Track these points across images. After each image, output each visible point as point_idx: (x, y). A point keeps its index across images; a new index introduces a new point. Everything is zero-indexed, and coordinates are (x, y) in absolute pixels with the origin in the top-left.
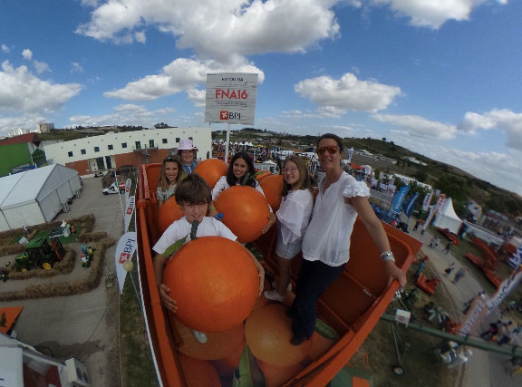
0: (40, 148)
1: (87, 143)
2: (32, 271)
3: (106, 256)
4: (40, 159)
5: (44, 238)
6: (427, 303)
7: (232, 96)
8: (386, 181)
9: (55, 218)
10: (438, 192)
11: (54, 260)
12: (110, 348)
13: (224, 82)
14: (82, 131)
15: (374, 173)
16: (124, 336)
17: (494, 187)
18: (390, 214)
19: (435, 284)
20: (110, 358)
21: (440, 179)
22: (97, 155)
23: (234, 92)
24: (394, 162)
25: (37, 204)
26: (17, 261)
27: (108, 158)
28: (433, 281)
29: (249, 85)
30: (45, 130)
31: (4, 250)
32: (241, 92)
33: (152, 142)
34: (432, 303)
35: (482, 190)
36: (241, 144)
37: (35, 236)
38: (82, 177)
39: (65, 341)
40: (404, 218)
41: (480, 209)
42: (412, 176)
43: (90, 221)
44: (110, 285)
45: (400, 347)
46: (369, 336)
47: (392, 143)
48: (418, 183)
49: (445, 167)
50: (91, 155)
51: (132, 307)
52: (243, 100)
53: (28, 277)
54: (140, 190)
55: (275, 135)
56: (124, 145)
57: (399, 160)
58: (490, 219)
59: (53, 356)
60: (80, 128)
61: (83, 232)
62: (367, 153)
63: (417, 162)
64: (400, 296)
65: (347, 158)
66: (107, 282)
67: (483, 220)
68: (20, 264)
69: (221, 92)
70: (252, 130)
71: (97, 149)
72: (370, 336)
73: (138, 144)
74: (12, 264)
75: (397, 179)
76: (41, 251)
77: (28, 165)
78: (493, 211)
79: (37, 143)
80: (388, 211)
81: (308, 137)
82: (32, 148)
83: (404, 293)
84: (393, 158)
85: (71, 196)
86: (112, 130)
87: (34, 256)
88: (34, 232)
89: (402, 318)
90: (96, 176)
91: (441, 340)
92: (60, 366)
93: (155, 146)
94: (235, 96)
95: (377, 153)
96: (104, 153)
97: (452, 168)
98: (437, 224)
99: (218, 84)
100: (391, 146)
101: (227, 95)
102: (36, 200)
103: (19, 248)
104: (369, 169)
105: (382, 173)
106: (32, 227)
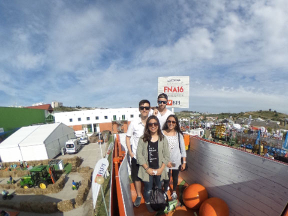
1: (82, 114)
2: (33, 188)
4: (51, 121)
7: (174, 91)
9: (55, 158)
11: (48, 182)
13: (168, 83)
15: (267, 131)
18: (282, 151)
22: (88, 122)
23: (175, 88)
24: (279, 123)
25: (44, 145)
27: (95, 125)
32: (180, 88)
33: (124, 117)
36: (180, 120)
43: (79, 161)
47: (275, 111)
50: (85, 122)
52: (180, 93)
53: (28, 192)
55: (201, 114)
56: (106, 117)
57: (281, 121)
65: (247, 124)
69: (167, 88)
70: (187, 111)
71: (88, 119)
73: (115, 117)
75: (282, 132)
76: (41, 175)
77: (43, 123)
79: (51, 111)
81: (223, 115)
84: (277, 120)
86: (99, 108)
87: (35, 178)
88: (39, 164)
93: (126, 119)
94: (176, 91)
95: (267, 119)
96: (93, 121)
99: (166, 84)
100: (275, 113)
101: (171, 90)
102: (44, 142)
103: (25, 173)
104: (263, 129)
105: (273, 130)
106: (39, 161)
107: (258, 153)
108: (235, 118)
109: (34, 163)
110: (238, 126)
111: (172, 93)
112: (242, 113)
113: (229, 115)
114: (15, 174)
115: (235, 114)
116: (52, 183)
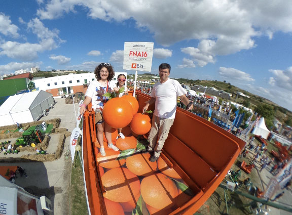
0: (32, 81)
1: (58, 79)
2: (25, 147)
3: (66, 141)
4: (32, 87)
5: (32, 130)
6: (246, 179)
7: (138, 55)
8: (226, 106)
9: (39, 119)
10: (257, 113)
11: (37, 142)
12: (65, 192)
13: (134, 48)
15: (218, 102)
16: (73, 186)
17: (289, 112)
18: (227, 126)
19: (251, 168)
20: (64, 197)
21: (258, 106)
22: (63, 86)
23: (139, 53)
24: (231, 95)
25: (29, 111)
26: (18, 141)
27: (69, 88)
28: (250, 166)
29: (148, 49)
30: (35, 71)
32: (144, 53)
34: (249, 179)
35: (282, 113)
36: (143, 82)
37: (27, 128)
38: (55, 97)
39: (40, 186)
41: (281, 125)
42: (241, 104)
43: (58, 122)
44: (67, 158)
45: (228, 204)
47: (229, 84)
48: (245, 108)
49: (260, 99)
50: (60, 86)
51: (78, 171)
52: (145, 57)
53: (23, 150)
56: (78, 81)
57: (233, 93)
58: (287, 131)
59: (33, 194)
60: (54, 71)
62: (215, 89)
63: (244, 95)
64: (230, 174)
65: (203, 92)
66: (65, 156)
67: (283, 131)
69: (132, 53)
70: (150, 74)
71: (63, 83)
73: (86, 81)
75: (232, 105)
76: (30, 137)
77: (25, 90)
78: (289, 127)
79: (31, 79)
80: (225, 124)
82: (28, 82)
83: (233, 171)
84: (230, 92)
85: (48, 108)
86: (72, 73)
87: (26, 139)
88: (27, 126)
89: (230, 186)
90: (62, 98)
91: (252, 201)
92: (37, 200)
94: (140, 55)
95: (220, 89)
96: (67, 85)
97: (265, 99)
99: (132, 49)
100: (228, 85)
101: (136, 55)
102: (29, 109)
103: (19, 135)
104: (215, 99)
105: (223, 101)
106: (26, 124)
107: (208, 119)
108: (192, 85)
110: (193, 93)
112: (198, 80)
113: (187, 81)
114: (11, 135)
115: (193, 81)
116: (40, 143)
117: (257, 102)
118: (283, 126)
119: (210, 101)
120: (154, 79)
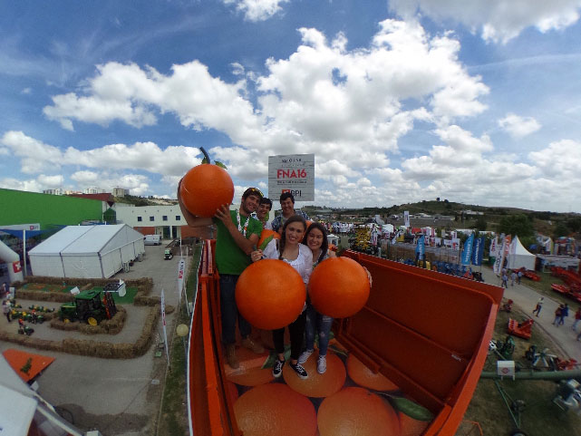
0: (113, 208)
1: (156, 211)
2: (76, 324)
4: (110, 218)
5: (97, 291)
6: (527, 349)
7: (292, 176)
8: (449, 238)
9: (113, 276)
10: (503, 234)
11: (99, 319)
13: (284, 164)
14: (153, 201)
15: (435, 234)
16: (166, 415)
17: (555, 214)
18: (460, 268)
19: (530, 326)
22: (165, 223)
23: (294, 172)
24: (453, 219)
25: (98, 258)
26: (63, 309)
27: (174, 228)
28: (526, 324)
29: (307, 164)
30: (120, 194)
31: (52, 296)
32: (301, 172)
34: (533, 347)
35: (544, 221)
37: (89, 288)
40: (476, 269)
41: (550, 239)
42: (472, 228)
43: (149, 284)
44: (159, 354)
45: (512, 408)
46: (471, 403)
47: (446, 201)
48: (480, 231)
49: (502, 211)
50: (159, 222)
53: (69, 329)
54: (204, 263)
55: (334, 211)
57: (456, 216)
58: (563, 245)
59: (73, 423)
60: (152, 198)
61: (139, 294)
62: (425, 215)
63: (474, 213)
64: (495, 347)
66: (155, 351)
67: (557, 249)
68: (64, 313)
69: (282, 173)
70: (312, 207)
71: (165, 218)
72: (473, 404)
74: (56, 311)
75: (458, 233)
76: (91, 306)
77: (98, 222)
78: (564, 238)
79: (111, 204)
80: (457, 266)
81: (366, 209)
82: (105, 207)
84: (451, 214)
85: (133, 259)
87: (81, 308)
88: (88, 285)
89: (506, 370)
94: (295, 176)
95: (434, 213)
96: (171, 222)
97: (508, 209)
98: (511, 266)
99: (279, 165)
100: (446, 204)
101: (288, 175)
102: (98, 254)
103: (68, 297)
104: (430, 230)
105: (443, 231)
107: (425, 266)
108: (386, 215)
109: (80, 283)
110: (389, 228)
111: (289, 179)
113: (376, 211)
116: (108, 319)
117: (497, 218)
118: (553, 240)
119: (421, 236)
120: (321, 213)
